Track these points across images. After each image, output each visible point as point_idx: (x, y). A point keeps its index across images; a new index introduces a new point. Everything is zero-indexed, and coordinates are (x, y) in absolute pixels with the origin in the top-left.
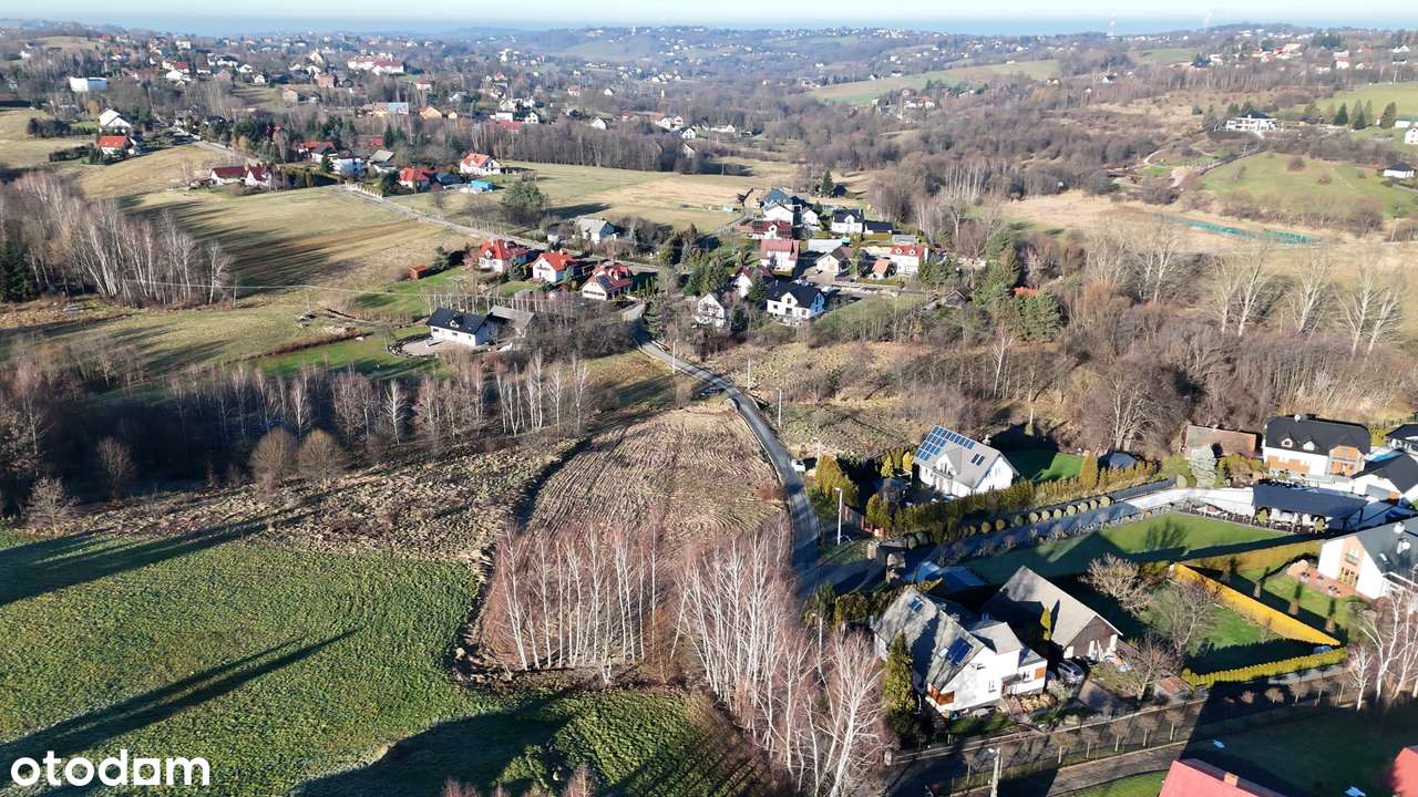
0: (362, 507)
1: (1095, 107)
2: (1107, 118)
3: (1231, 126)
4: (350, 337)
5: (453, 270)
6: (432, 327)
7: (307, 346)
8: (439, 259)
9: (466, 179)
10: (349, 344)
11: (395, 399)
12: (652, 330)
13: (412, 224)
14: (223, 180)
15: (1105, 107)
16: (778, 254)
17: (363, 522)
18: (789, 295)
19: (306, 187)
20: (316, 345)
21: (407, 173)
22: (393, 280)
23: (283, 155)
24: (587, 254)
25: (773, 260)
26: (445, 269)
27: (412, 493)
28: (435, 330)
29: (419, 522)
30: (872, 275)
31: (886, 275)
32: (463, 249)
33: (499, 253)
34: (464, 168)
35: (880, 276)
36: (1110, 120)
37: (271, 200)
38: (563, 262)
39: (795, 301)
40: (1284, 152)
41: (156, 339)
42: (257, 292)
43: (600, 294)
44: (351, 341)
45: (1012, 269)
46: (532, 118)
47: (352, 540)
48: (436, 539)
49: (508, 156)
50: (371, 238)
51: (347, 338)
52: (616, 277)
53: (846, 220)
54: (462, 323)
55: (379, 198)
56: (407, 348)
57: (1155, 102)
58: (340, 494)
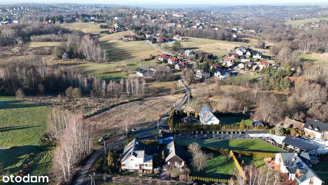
7: (111, 73)
8: (151, 57)
9: (172, 40)
14: (125, 38)
16: (228, 62)
18: (219, 72)
19: (139, 40)
20: (113, 72)
21: (159, 39)
22: (140, 61)
23: (139, 34)
25: (226, 63)
26: (151, 60)
28: (137, 72)
30: (251, 69)
31: (256, 70)
32: (155, 56)
33: (162, 57)
34: (174, 38)
35: (254, 70)
37: (131, 43)
38: (174, 60)
39: (220, 74)
41: (87, 68)
42: (113, 61)
45: (290, 71)
46: (201, 27)
49: (187, 36)
50: (143, 52)
51: (120, 72)
52: (183, 64)
53: (257, 55)
54: (141, 71)
56: (129, 75)
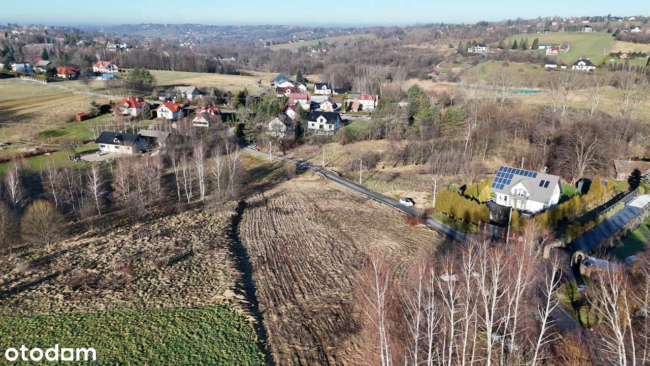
0: (92, 263)
1: (406, 46)
2: (413, 50)
3: (470, 51)
4: (40, 153)
5: (103, 116)
6: (100, 144)
8: (93, 109)
9: (98, 74)
10: (40, 158)
11: (96, 180)
12: (249, 139)
13: (69, 94)
15: (410, 46)
16: (300, 101)
17: (100, 277)
18: (321, 117)
21: (61, 70)
22: (64, 122)
24: (187, 105)
25: (298, 104)
26: (98, 115)
27: (134, 247)
28: (102, 146)
29: (155, 270)
30: (352, 111)
31: (358, 110)
32: (108, 104)
33: (133, 104)
34: (95, 69)
35: (356, 111)
36: (414, 51)
38: (176, 107)
39: (325, 120)
40: (498, 60)
43: (204, 123)
44: (41, 156)
47: (96, 295)
48: (180, 284)
50: (43, 102)
51: (38, 154)
52: (213, 114)
53: (323, 88)
54: (122, 139)
55: (45, 83)
56: (83, 158)
57: (431, 43)
58: (68, 254)
